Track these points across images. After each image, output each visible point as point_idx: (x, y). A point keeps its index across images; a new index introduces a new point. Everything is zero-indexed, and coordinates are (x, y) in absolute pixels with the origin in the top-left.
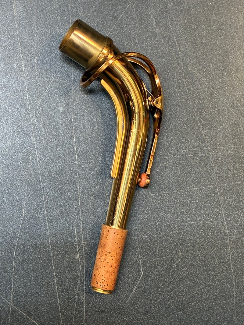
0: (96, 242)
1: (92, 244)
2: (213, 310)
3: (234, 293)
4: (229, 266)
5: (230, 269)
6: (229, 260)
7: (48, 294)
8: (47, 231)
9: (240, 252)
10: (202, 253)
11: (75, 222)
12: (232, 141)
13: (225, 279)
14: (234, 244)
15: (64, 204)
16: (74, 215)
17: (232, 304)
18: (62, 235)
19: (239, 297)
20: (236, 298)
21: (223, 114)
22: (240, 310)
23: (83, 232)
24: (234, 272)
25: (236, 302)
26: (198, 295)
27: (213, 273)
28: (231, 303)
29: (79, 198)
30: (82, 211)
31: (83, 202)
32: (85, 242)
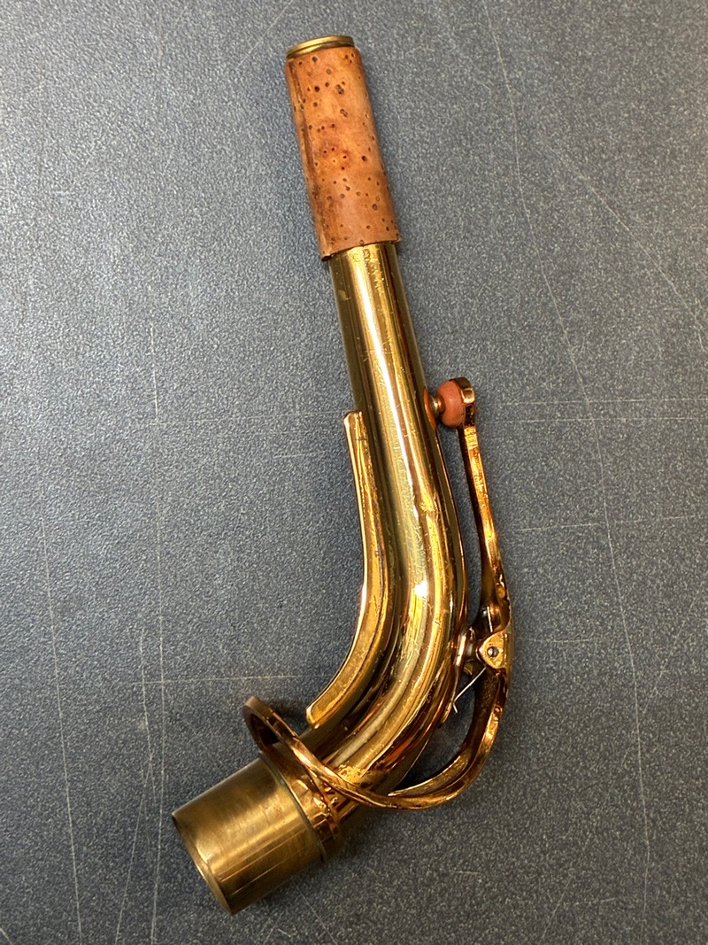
0: (203, 683)
1: (193, 687)
2: (573, 925)
3: (645, 875)
4: (634, 787)
5: (637, 794)
6: (635, 766)
7: (42, 837)
8: (50, 639)
9: (672, 742)
10: (547, 740)
11: (140, 616)
12: (667, 380)
13: (619, 828)
14: (655, 716)
15: (109, 556)
16: (137, 592)
17: (638, 909)
18: (97, 653)
19: (661, 889)
20: (651, 890)
21: (639, 292)
22: (661, 929)
23: (164, 647)
24: (649, 807)
25: (651, 905)
26: (527, 873)
27: (580, 805)
28: (632, 906)
29: (159, 540)
30: (165, 582)
31: (168, 553)
32: (169, 681)
